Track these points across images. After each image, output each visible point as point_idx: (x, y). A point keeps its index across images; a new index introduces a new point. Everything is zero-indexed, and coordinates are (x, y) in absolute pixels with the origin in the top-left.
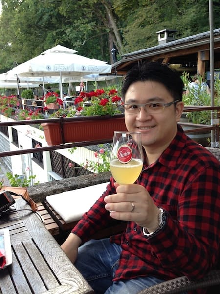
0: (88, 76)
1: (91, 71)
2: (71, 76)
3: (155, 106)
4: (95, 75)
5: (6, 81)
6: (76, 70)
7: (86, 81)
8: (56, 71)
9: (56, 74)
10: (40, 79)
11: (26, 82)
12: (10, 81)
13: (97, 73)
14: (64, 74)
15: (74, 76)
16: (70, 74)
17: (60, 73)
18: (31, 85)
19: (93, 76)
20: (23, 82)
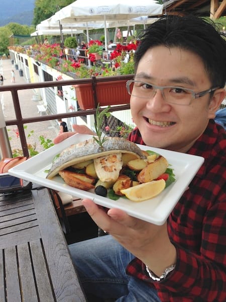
0: (136, 19)
1: (139, 13)
2: (117, 19)
3: (179, 91)
4: (144, 17)
5: (49, 28)
6: (121, 12)
7: (134, 25)
8: (100, 14)
9: (100, 18)
10: (84, 25)
11: (70, 28)
12: (54, 28)
13: (146, 15)
14: (109, 17)
15: (119, 19)
16: (115, 17)
17: (105, 17)
18: (75, 31)
19: (142, 19)
20: (66, 28)
